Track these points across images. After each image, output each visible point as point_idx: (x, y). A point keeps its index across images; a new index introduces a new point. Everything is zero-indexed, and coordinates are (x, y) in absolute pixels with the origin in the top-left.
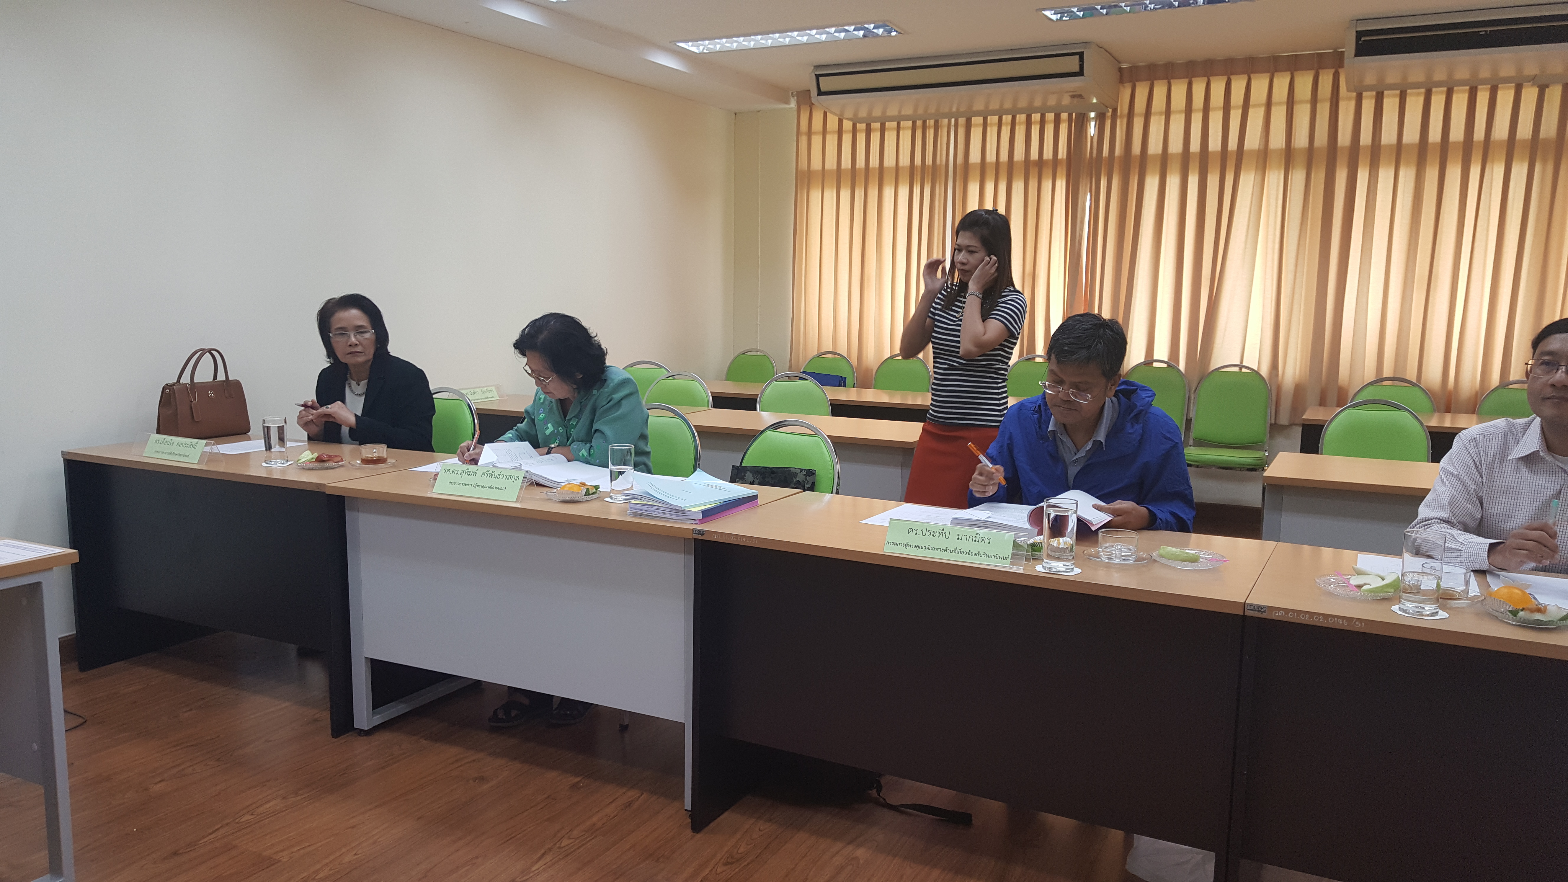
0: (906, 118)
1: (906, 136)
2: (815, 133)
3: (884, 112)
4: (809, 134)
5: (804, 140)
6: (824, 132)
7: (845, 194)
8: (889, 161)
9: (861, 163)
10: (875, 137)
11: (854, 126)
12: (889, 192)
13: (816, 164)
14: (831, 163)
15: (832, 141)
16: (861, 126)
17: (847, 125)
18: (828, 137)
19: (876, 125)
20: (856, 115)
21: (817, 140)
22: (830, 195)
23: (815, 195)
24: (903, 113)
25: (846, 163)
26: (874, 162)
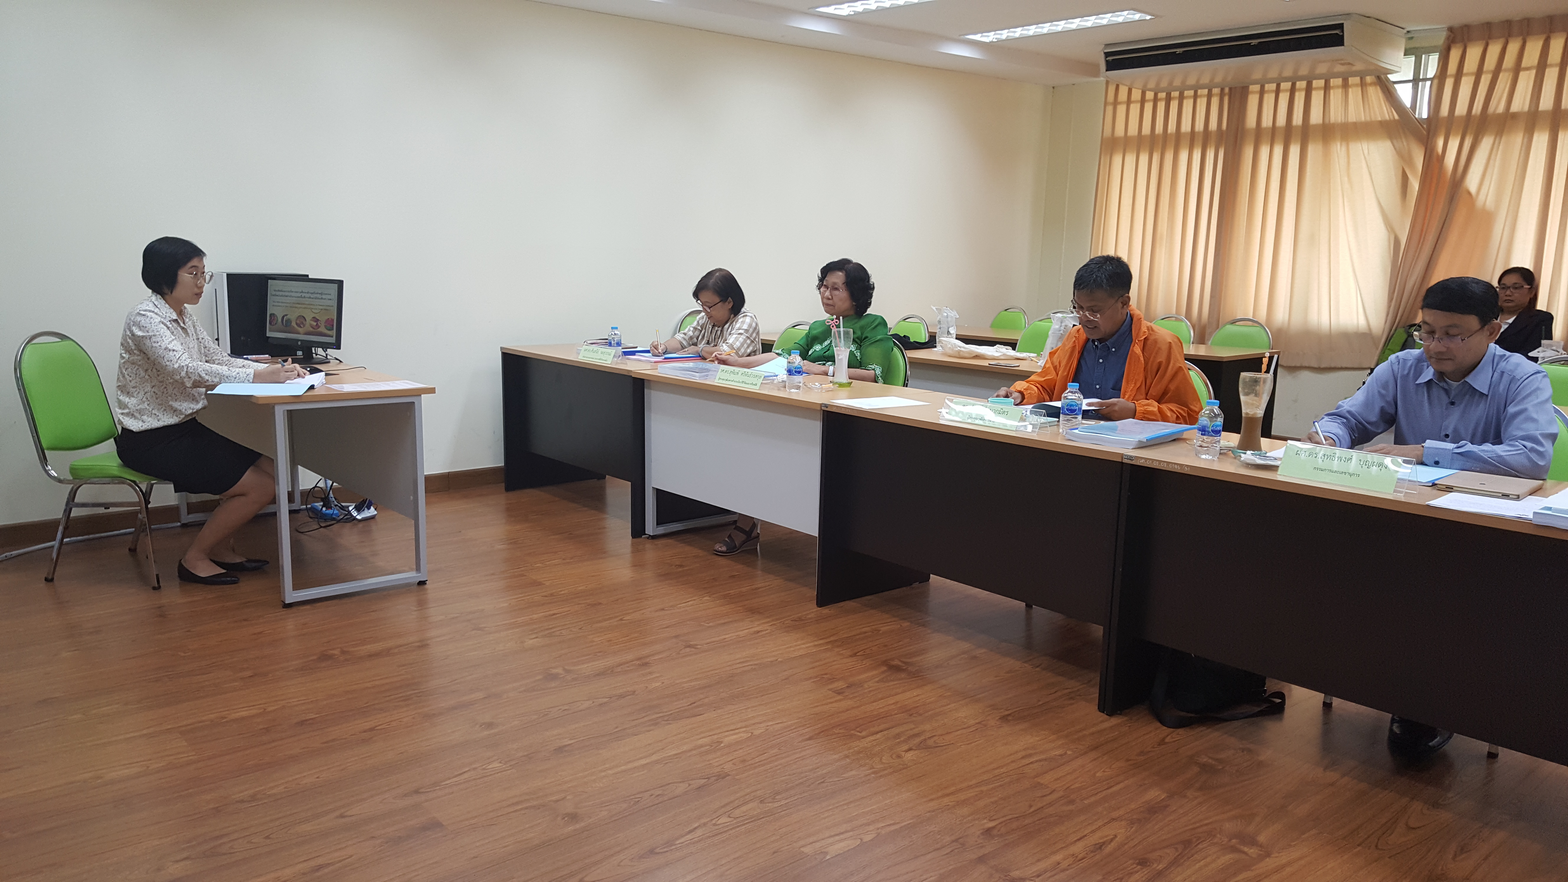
0: (1202, 87)
1: (1202, 103)
2: (1120, 103)
3: (1183, 82)
4: (1116, 103)
5: (1110, 109)
6: (1129, 102)
7: (1144, 158)
8: (1186, 127)
9: (1159, 129)
10: (1174, 105)
11: (1156, 95)
12: (1184, 156)
13: (1120, 131)
14: (1133, 131)
15: (1135, 109)
16: (1162, 95)
17: (1150, 95)
18: (1132, 106)
19: (1175, 94)
20: (1158, 84)
21: (1121, 109)
22: (1130, 159)
23: (1117, 159)
24: (1201, 82)
25: (1147, 130)
26: (1172, 128)
